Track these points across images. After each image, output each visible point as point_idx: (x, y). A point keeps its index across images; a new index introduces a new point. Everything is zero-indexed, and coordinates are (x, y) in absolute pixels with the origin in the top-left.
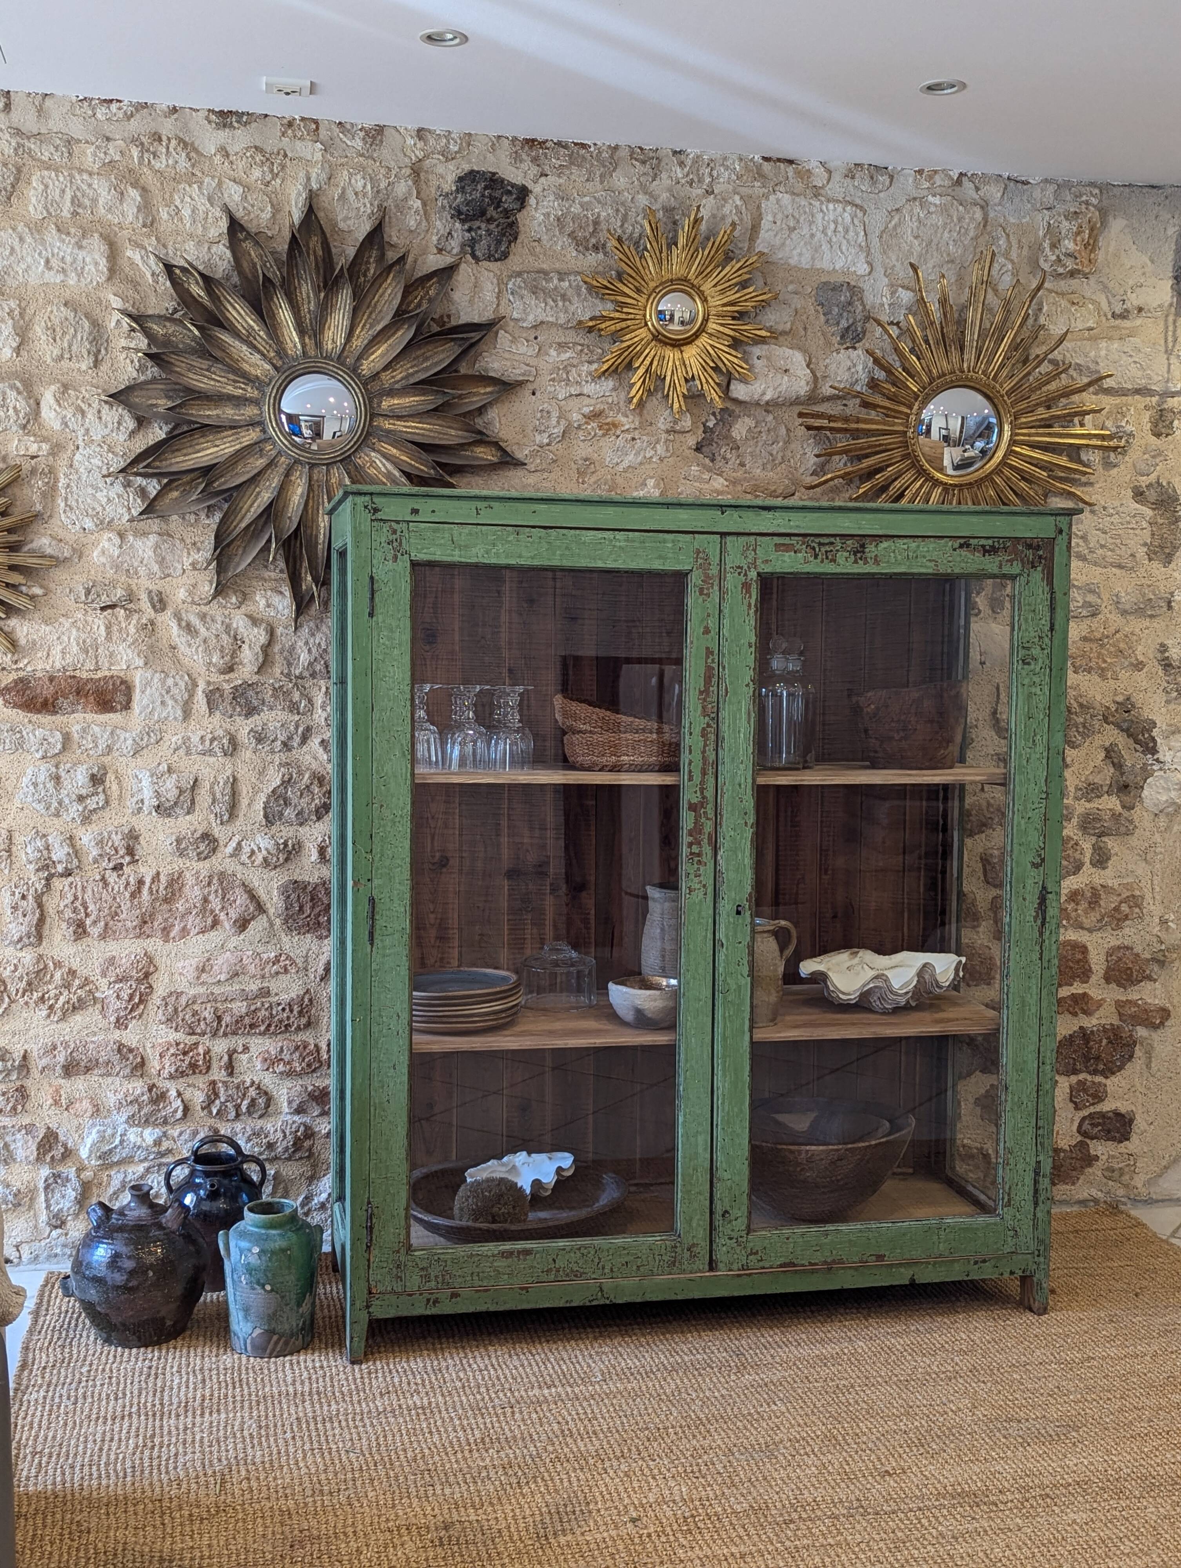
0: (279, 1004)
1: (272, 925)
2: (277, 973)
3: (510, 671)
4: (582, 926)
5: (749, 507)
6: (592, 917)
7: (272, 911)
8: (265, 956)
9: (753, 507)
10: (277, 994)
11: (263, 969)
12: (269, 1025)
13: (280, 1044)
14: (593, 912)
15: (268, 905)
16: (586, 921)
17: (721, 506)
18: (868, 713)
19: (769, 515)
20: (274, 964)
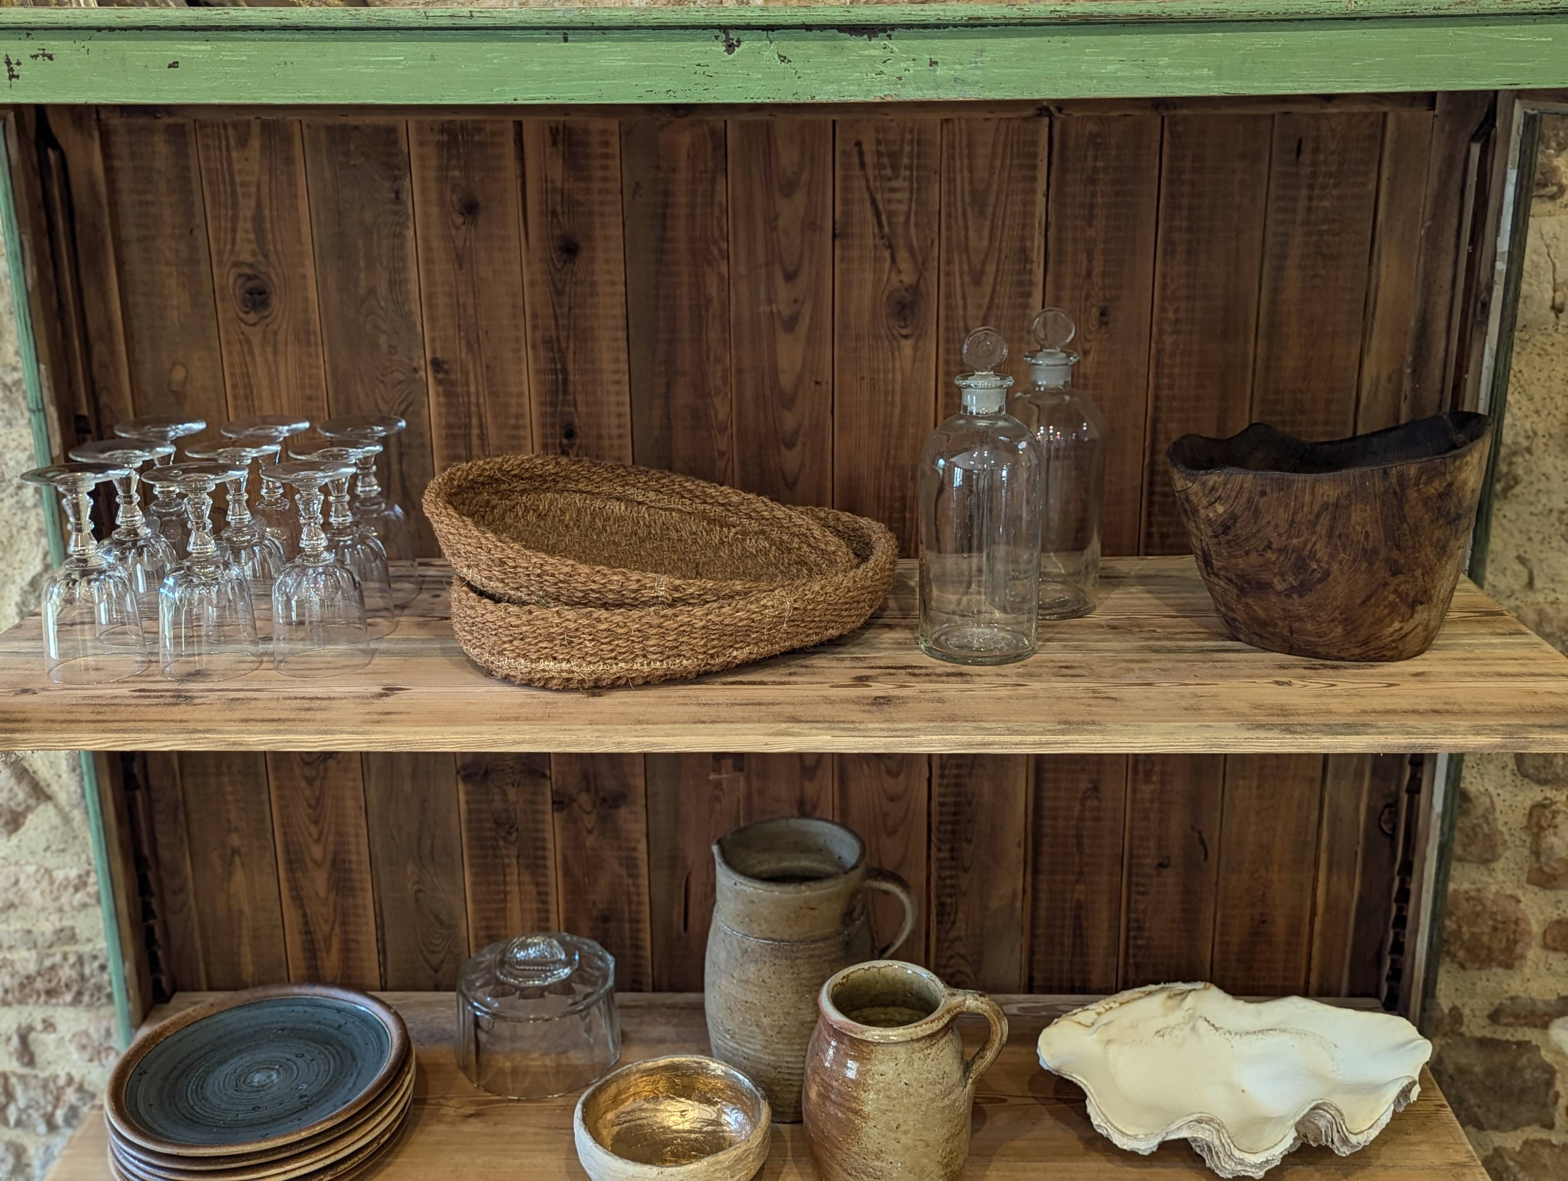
0: (95, 957)
1: (66, 820)
2: (85, 906)
3: (437, 365)
4: (623, 872)
5: (808, 28)
6: (642, 854)
7: (62, 797)
8: (59, 875)
9: (822, 27)
10: (89, 940)
11: (57, 899)
12: (79, 994)
13: (105, 1024)
14: (643, 846)
15: (55, 787)
16: (630, 864)
17: (724, 28)
18: (1209, 521)
19: (873, 48)
20: (77, 889)
